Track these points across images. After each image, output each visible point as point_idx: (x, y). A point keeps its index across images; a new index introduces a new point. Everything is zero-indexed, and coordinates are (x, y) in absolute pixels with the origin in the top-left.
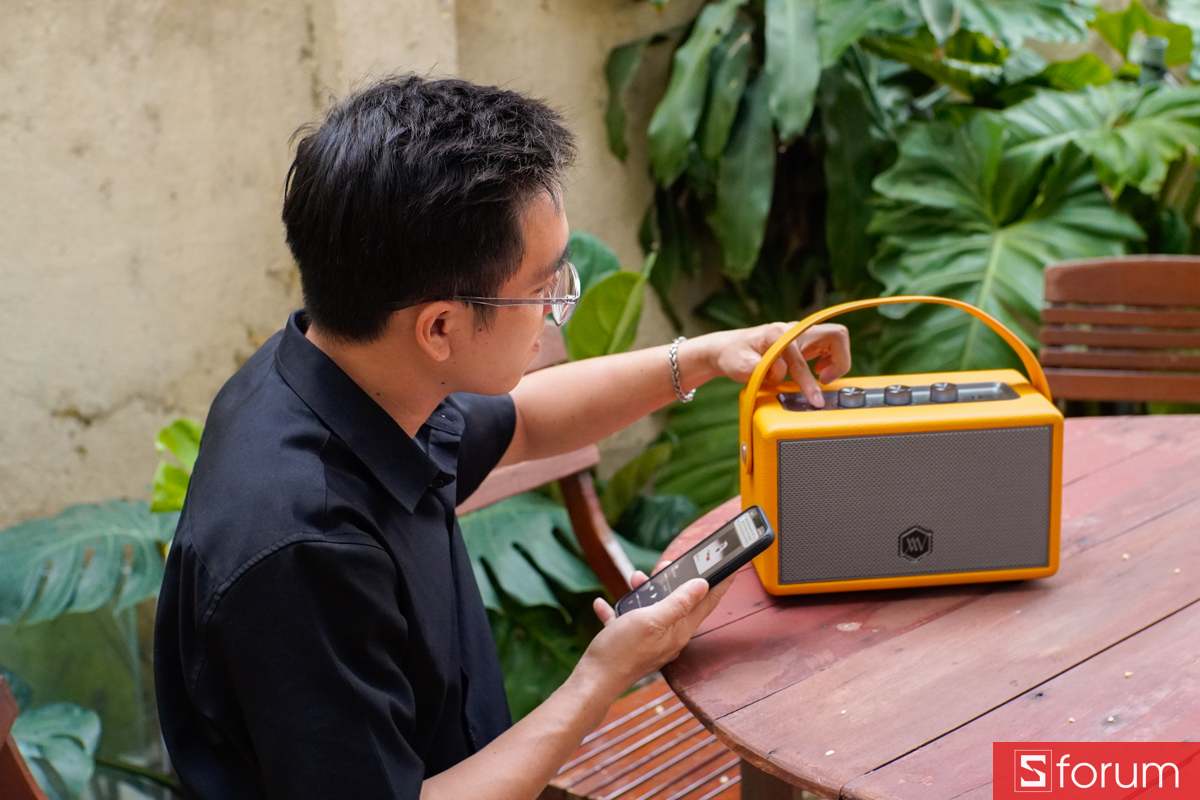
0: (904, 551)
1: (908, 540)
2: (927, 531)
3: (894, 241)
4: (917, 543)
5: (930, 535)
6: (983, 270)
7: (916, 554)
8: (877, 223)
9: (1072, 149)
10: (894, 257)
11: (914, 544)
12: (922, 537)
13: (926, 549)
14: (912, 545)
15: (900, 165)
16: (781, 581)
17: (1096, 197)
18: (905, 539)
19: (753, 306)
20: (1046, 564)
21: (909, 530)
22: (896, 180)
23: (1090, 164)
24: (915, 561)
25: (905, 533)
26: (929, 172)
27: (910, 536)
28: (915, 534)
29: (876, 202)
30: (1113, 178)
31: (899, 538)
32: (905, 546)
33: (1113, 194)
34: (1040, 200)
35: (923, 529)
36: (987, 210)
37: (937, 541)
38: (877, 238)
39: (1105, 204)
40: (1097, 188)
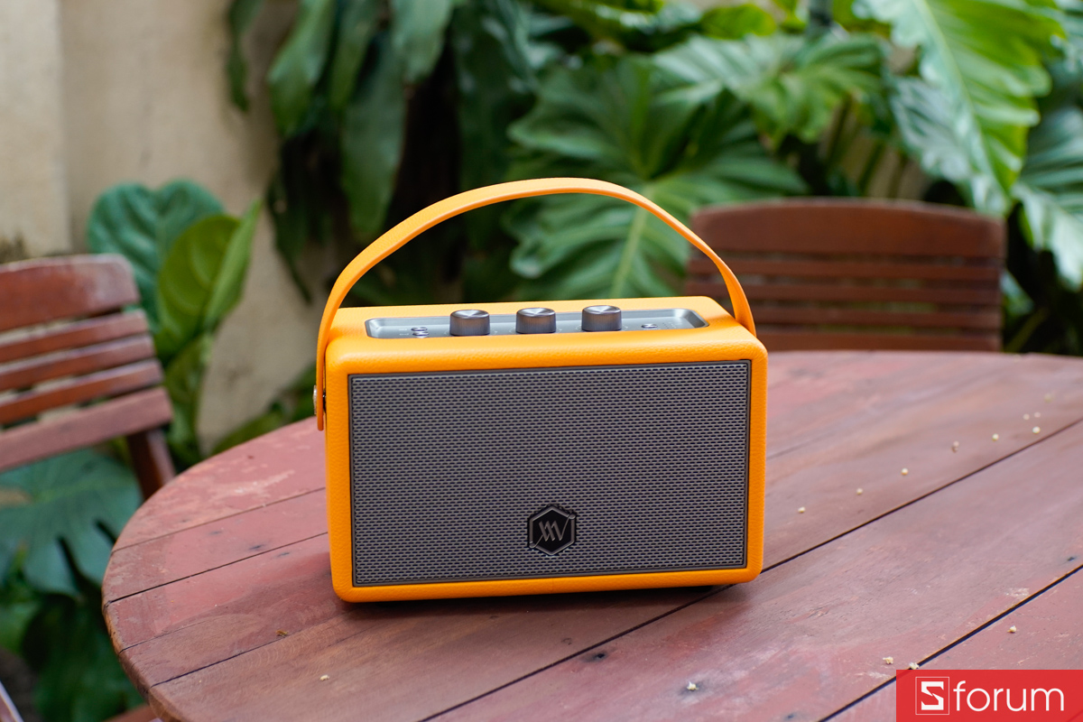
0: (535, 542)
1: (541, 524)
2: (568, 512)
4: (553, 529)
5: (572, 517)
6: (628, 225)
7: (552, 546)
9: (726, 96)
11: (549, 531)
12: (561, 520)
13: (567, 539)
14: (547, 531)
15: (540, 111)
16: (356, 583)
17: (753, 147)
18: (536, 523)
20: (743, 563)
21: (543, 510)
22: (535, 127)
23: (748, 111)
24: (552, 556)
25: (535, 515)
26: (572, 119)
27: (544, 519)
28: (551, 517)
29: (513, 153)
30: (772, 125)
31: (528, 522)
32: (537, 533)
33: (771, 142)
34: (692, 150)
35: (563, 510)
36: (635, 160)
37: (584, 526)
39: (763, 155)
40: (755, 138)
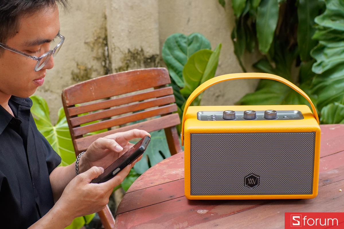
0: (246, 184)
1: (248, 179)
3: (322, 43)
4: (252, 181)
5: (258, 177)
7: (252, 186)
8: (316, 35)
10: (322, 49)
11: (251, 181)
12: (255, 178)
13: (256, 184)
14: (250, 181)
15: (326, 13)
16: (191, 194)
18: (247, 179)
19: (274, 65)
20: (311, 193)
21: (249, 175)
22: (324, 19)
24: (252, 189)
25: (247, 176)
27: (249, 178)
28: (252, 177)
29: (317, 27)
31: (245, 178)
32: (247, 182)
35: (255, 175)
37: (262, 180)
38: (317, 42)
